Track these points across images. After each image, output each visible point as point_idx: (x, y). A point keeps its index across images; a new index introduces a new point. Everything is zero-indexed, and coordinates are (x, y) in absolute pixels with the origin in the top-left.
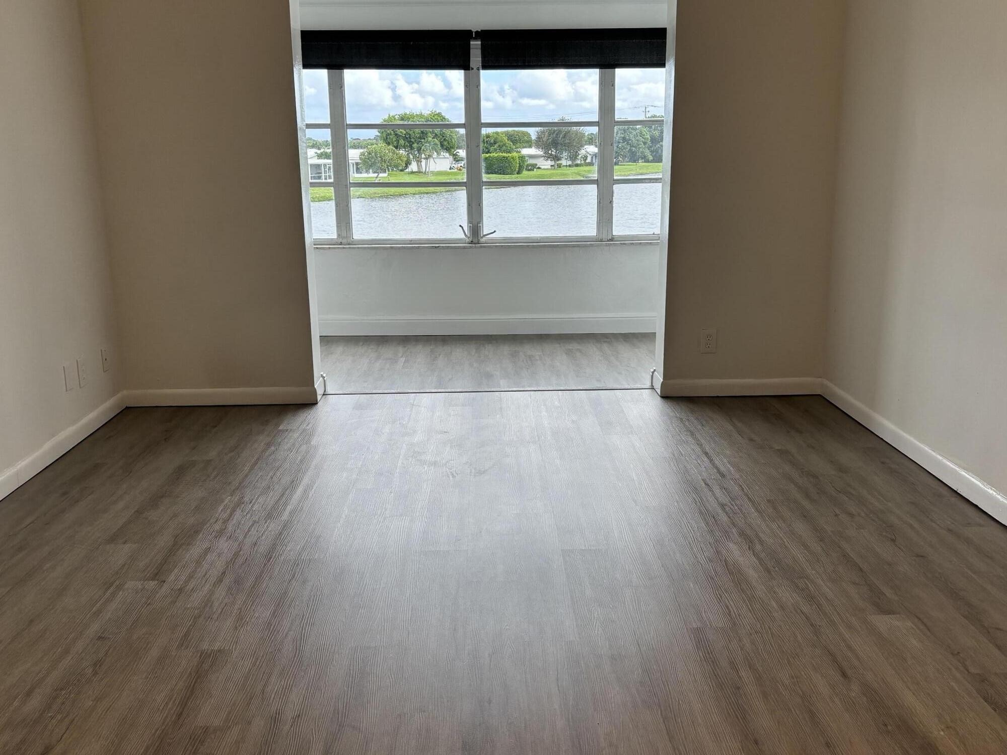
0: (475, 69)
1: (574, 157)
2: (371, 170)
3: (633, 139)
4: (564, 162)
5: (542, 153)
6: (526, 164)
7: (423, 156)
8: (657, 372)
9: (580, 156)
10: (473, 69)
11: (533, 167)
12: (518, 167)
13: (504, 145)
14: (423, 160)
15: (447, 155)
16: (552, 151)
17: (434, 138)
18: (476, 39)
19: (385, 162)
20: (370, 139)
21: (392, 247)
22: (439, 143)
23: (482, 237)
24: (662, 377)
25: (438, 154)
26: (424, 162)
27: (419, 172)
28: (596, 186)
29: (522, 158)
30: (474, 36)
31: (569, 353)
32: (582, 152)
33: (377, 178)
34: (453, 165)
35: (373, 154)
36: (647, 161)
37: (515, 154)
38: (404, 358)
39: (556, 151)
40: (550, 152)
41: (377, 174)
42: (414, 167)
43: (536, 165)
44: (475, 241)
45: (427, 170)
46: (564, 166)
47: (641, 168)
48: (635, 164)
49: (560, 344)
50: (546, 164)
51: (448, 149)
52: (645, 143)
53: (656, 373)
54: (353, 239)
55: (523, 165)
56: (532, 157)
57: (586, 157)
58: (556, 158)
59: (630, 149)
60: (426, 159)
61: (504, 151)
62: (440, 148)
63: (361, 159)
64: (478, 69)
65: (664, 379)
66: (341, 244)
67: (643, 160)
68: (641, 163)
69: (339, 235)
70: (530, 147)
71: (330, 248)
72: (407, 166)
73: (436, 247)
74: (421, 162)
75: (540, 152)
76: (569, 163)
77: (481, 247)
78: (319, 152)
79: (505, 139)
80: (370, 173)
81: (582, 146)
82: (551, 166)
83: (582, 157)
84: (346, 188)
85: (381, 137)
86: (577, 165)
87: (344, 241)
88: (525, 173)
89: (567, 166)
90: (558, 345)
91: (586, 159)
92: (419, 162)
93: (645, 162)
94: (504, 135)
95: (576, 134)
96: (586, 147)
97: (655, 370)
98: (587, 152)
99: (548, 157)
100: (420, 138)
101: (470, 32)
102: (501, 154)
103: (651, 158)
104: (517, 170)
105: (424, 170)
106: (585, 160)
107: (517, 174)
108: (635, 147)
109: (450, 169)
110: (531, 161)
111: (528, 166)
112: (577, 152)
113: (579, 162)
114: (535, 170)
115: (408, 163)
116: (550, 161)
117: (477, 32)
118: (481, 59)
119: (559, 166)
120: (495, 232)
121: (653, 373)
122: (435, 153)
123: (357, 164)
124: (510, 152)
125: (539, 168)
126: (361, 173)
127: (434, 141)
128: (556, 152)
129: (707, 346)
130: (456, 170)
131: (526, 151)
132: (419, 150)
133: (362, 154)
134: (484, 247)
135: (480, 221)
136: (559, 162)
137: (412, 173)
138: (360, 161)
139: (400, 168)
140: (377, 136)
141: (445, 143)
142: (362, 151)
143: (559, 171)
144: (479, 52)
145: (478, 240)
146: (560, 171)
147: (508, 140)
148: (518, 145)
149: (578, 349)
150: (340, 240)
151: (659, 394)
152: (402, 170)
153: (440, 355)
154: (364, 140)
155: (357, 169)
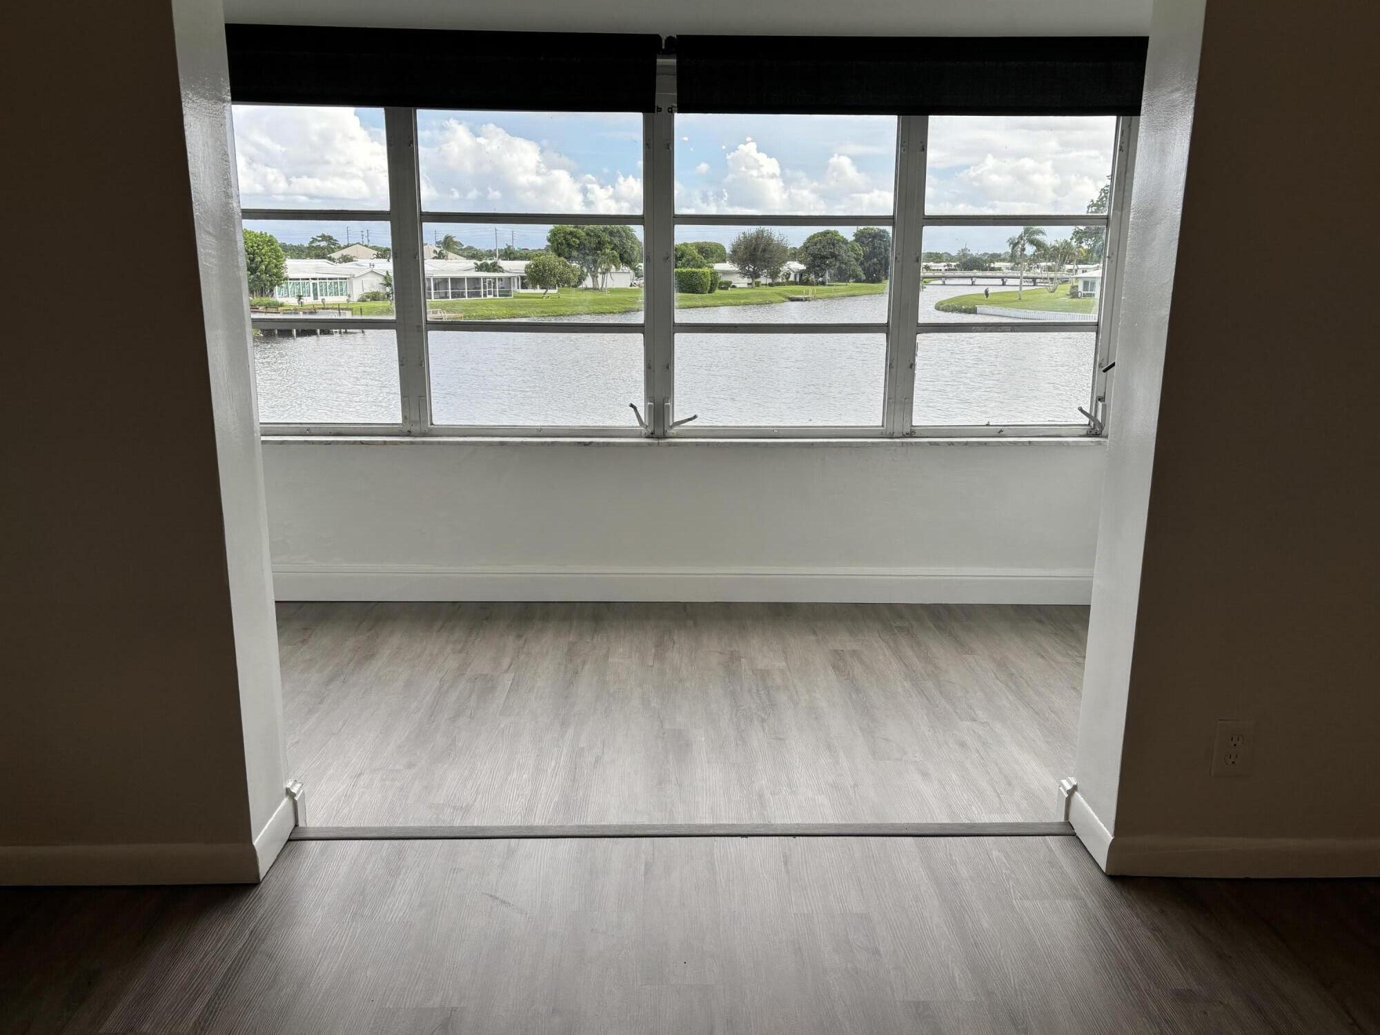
0: (664, 110)
1: (774, 275)
2: (538, 286)
3: (844, 255)
4: (763, 280)
5: (737, 269)
6: (719, 282)
7: (599, 270)
8: (1084, 795)
9: (782, 273)
10: (660, 110)
11: (727, 285)
12: (709, 285)
13: (694, 258)
14: (599, 274)
15: (627, 269)
16: (749, 267)
17: (612, 249)
18: (667, 53)
19: (555, 276)
20: (540, 250)
21: (502, 444)
22: (618, 256)
23: (671, 427)
24: (1113, 830)
25: (617, 268)
26: (600, 277)
27: (595, 289)
28: (885, 335)
29: (714, 274)
30: (663, 47)
31: (839, 662)
32: (784, 269)
33: (544, 294)
34: (635, 282)
35: (541, 267)
36: (858, 281)
37: (706, 270)
38: (513, 675)
39: (755, 267)
40: (747, 268)
41: (545, 290)
42: (588, 282)
43: (731, 283)
44: (659, 432)
45: (604, 286)
46: (762, 285)
47: (852, 288)
48: (845, 284)
49: (815, 633)
50: (742, 282)
51: (628, 262)
52: (857, 260)
53: (1077, 795)
54: (432, 424)
55: (717, 283)
56: (726, 273)
57: (789, 274)
58: (755, 275)
59: (839, 266)
60: (603, 273)
61: (693, 266)
62: (619, 261)
63: (526, 272)
64: (671, 111)
65: (1117, 832)
66: (409, 434)
67: (854, 280)
68: (851, 284)
69: (405, 418)
70: (724, 261)
71: (385, 443)
72: (580, 282)
73: (585, 444)
74: (597, 277)
75: (735, 268)
76: (770, 281)
77: (670, 444)
78: (479, 263)
79: (695, 252)
80: (537, 288)
81: (784, 262)
82: (748, 284)
83: (783, 275)
84: (418, 331)
85: (552, 247)
86: (778, 284)
87: (415, 429)
88: (718, 291)
89: (766, 285)
90: (813, 638)
91: (789, 277)
92: (594, 277)
93: (856, 282)
94: (694, 248)
95: (778, 248)
96: (788, 263)
97: (1075, 788)
98: (790, 269)
99: (745, 274)
100: (596, 249)
101: (656, 38)
102: (690, 269)
103: (864, 277)
104: (709, 288)
105: (600, 286)
106: (787, 278)
107: (709, 293)
108: (845, 264)
109: (631, 286)
110: (724, 279)
111: (721, 284)
112: (778, 269)
113: (780, 280)
114: (729, 288)
115: (581, 279)
116: (746, 278)
117: (670, 39)
118: (676, 94)
119: (758, 284)
120: (695, 417)
121: (1071, 793)
122: (613, 267)
123: (523, 278)
124: (700, 267)
125: (734, 287)
126: (527, 288)
127: (612, 253)
128: (753, 269)
129: (1231, 761)
130: (637, 287)
131: (718, 267)
132: (595, 262)
133: (528, 267)
134: (676, 444)
135: (668, 398)
136: (758, 280)
137: (587, 289)
138: (525, 275)
139: (572, 284)
140: (548, 246)
141: (625, 256)
142: (528, 262)
143: (756, 291)
144: (673, 81)
145: (664, 432)
146: (758, 291)
147: (699, 253)
148: (710, 260)
149: (854, 653)
150: (407, 428)
151: (1104, 867)
152: (575, 286)
153: (584, 662)
154: (534, 250)
155: (522, 283)
